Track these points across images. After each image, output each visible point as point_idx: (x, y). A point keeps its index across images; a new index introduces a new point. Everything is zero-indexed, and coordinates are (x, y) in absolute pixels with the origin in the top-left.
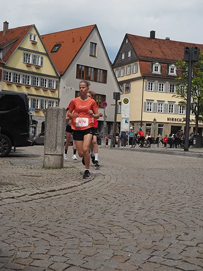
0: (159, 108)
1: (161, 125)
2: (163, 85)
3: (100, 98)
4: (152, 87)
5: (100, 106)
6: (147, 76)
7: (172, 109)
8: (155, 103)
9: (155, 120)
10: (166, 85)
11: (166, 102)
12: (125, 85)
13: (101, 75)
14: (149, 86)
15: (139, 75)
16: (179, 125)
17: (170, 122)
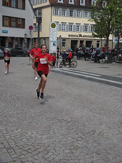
0: (63, 28)
1: (64, 39)
2: (65, 11)
3: (21, 21)
4: (57, 12)
5: (21, 27)
6: (54, 4)
7: (71, 28)
8: (59, 24)
9: (60, 36)
10: (67, 11)
11: (67, 24)
12: (37, 11)
13: (21, 4)
14: (56, 12)
15: (48, 3)
16: (76, 40)
17: (70, 37)
